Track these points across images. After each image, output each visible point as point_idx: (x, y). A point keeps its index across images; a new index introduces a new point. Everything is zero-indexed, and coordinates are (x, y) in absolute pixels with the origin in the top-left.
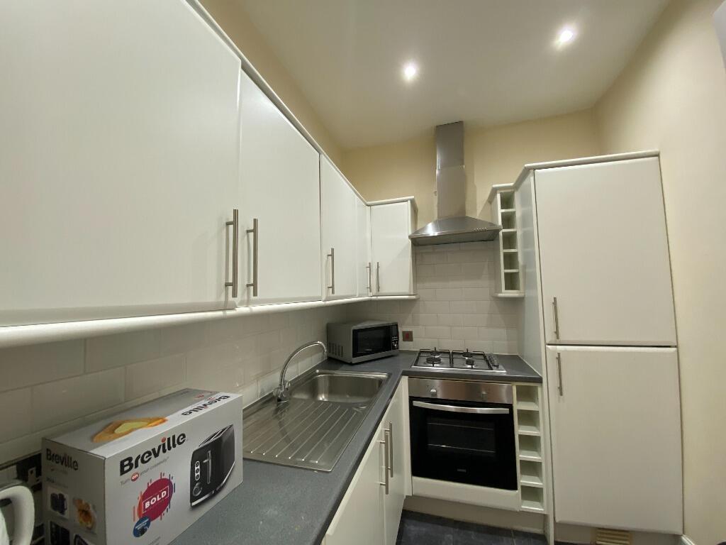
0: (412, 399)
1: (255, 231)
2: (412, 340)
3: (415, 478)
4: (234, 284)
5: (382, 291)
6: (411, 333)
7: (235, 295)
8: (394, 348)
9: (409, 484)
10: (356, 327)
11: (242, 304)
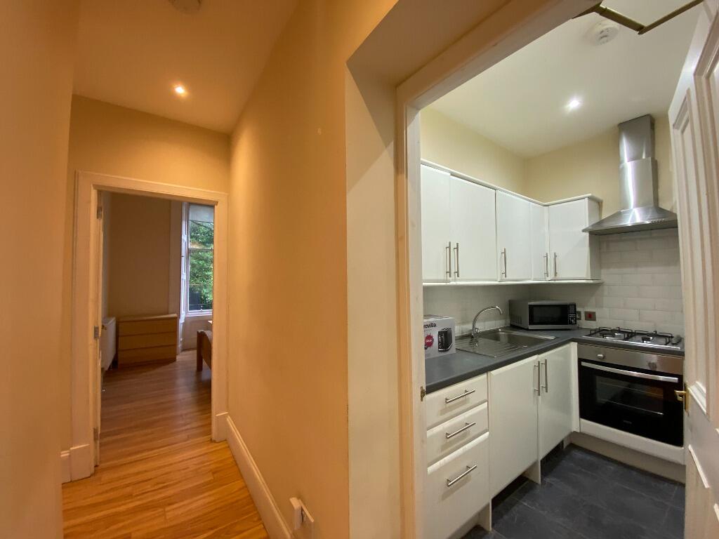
0: (580, 360)
1: (457, 248)
2: (595, 320)
3: (583, 420)
4: (450, 272)
5: (559, 276)
6: (594, 313)
7: (450, 276)
8: (571, 323)
9: (577, 423)
10: (532, 303)
11: (453, 280)
